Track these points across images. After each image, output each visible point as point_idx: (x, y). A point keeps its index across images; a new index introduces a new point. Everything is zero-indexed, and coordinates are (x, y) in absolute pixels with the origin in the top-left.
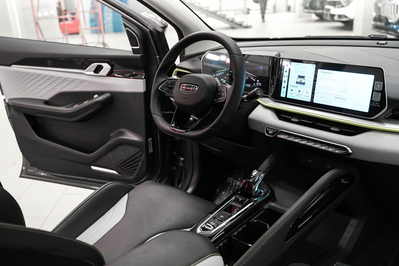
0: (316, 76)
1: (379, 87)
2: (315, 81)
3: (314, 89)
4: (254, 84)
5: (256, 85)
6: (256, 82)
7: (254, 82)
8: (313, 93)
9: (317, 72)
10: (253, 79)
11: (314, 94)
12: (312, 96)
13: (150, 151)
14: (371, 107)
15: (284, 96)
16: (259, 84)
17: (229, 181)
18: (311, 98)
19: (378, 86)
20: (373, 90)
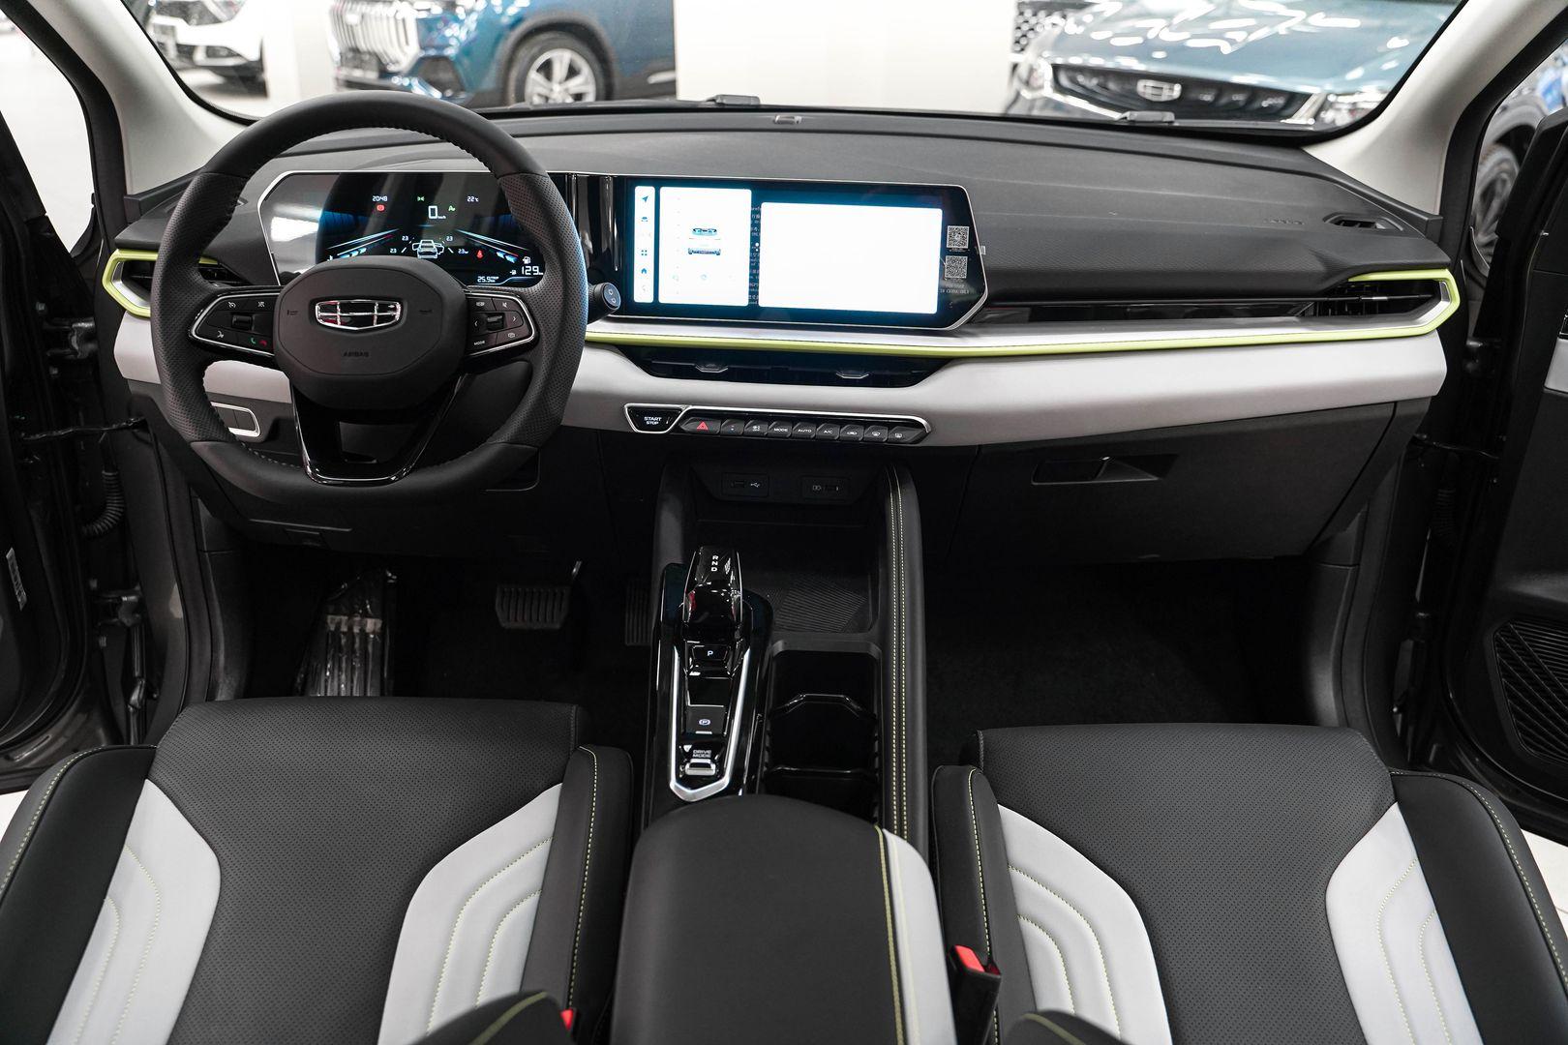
0: (756, 225)
1: (959, 237)
2: (755, 239)
3: (755, 266)
4: (514, 272)
5: (519, 273)
6: (519, 265)
7: (511, 266)
8: (754, 279)
9: (759, 212)
10: (507, 254)
11: (757, 281)
12: (750, 287)
13: (19, 600)
14: (944, 298)
15: (649, 299)
16: (532, 272)
17: (332, 628)
18: (751, 293)
19: (957, 238)
20: (945, 252)
